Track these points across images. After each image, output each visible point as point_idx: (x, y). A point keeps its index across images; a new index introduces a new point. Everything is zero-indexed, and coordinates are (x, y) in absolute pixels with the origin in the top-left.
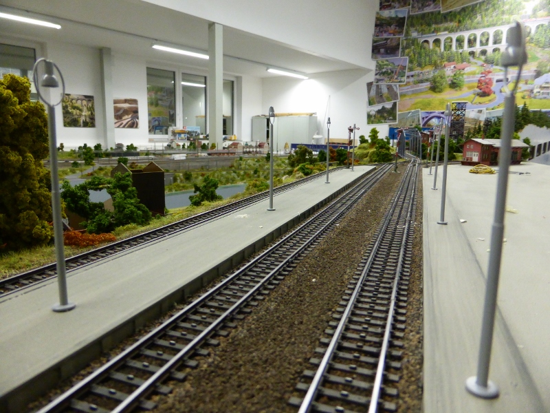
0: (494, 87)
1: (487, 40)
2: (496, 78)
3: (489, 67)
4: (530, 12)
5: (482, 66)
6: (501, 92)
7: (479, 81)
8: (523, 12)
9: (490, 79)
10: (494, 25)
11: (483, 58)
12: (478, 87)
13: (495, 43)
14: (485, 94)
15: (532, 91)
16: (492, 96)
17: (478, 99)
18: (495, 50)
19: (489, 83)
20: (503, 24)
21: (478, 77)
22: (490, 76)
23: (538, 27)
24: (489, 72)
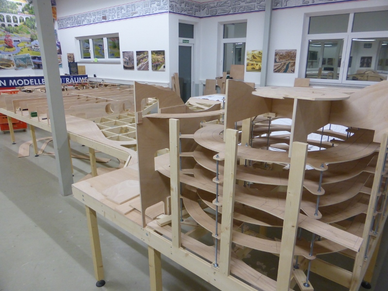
0: (13, 43)
1: (4, 19)
2: (13, 39)
3: (8, 34)
4: (21, 11)
5: (5, 32)
6: (18, 46)
7: (5, 40)
8: (18, 9)
9: (10, 40)
10: (5, 12)
11: (4, 28)
12: (5, 43)
13: (8, 21)
14: (10, 47)
15: (31, 47)
16: (14, 48)
17: (7, 49)
18: (9, 25)
19: (10, 41)
20: (9, 13)
21: (4, 38)
22: (10, 38)
23: (26, 18)
24: (9, 36)
